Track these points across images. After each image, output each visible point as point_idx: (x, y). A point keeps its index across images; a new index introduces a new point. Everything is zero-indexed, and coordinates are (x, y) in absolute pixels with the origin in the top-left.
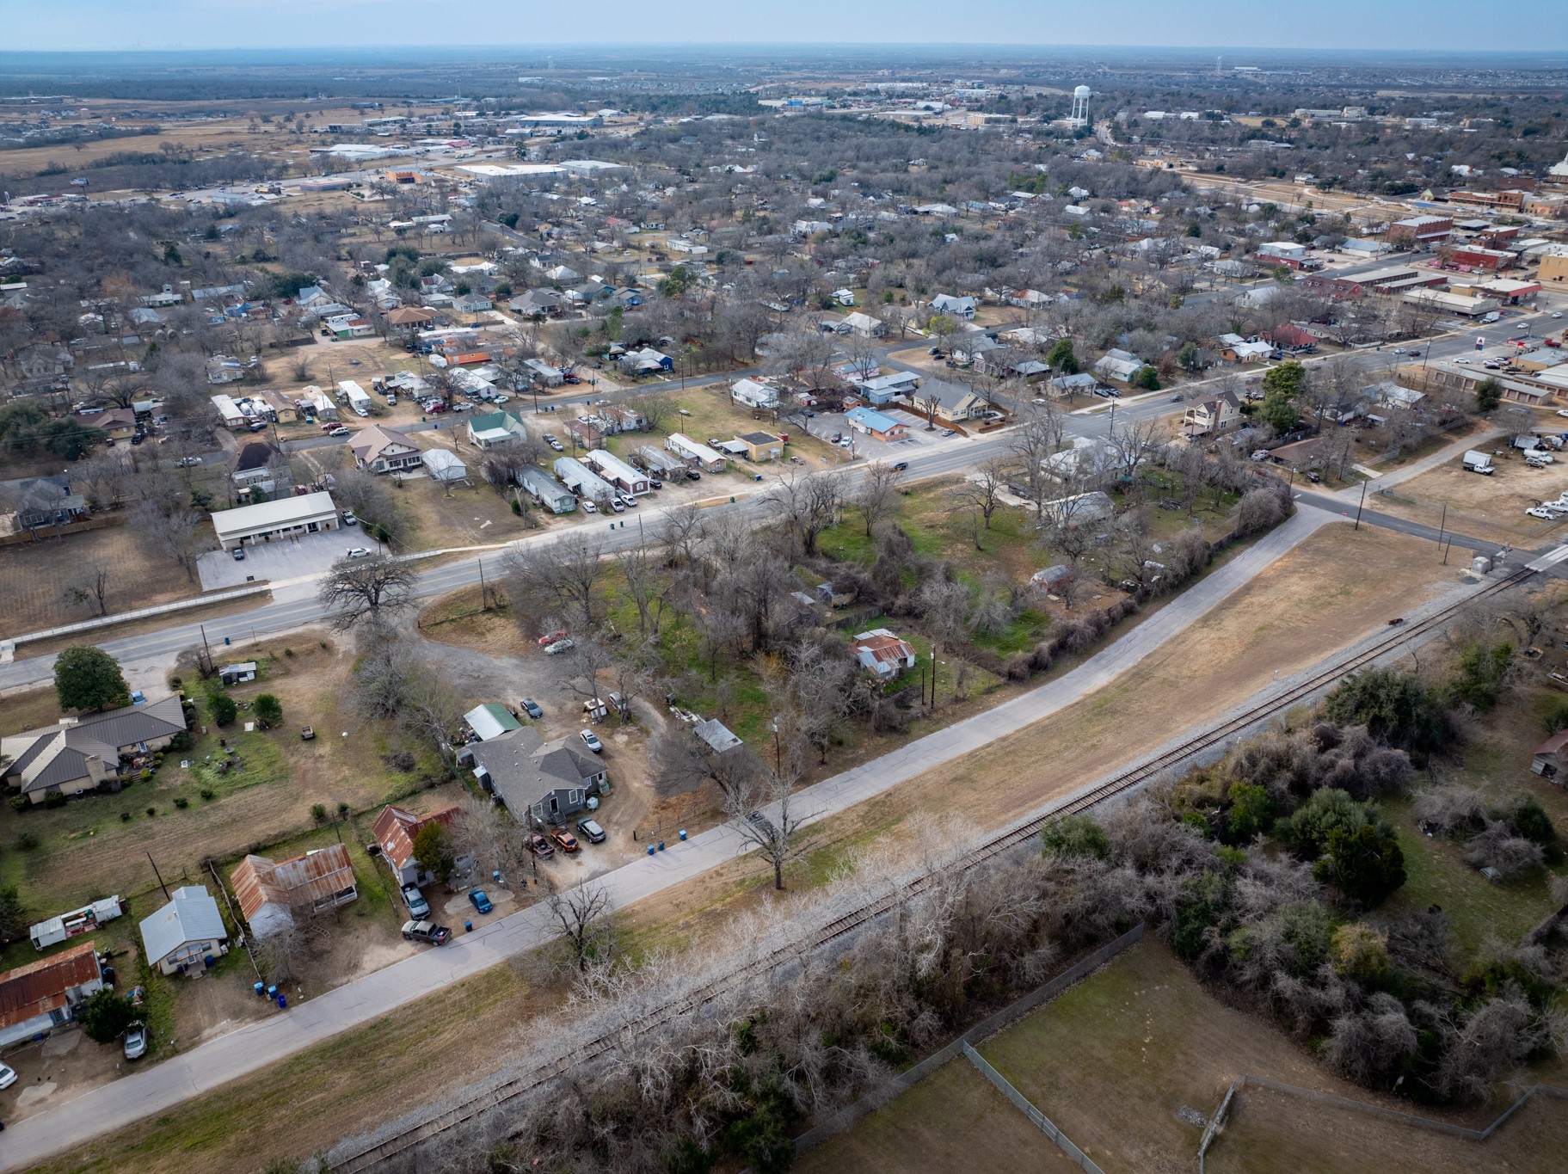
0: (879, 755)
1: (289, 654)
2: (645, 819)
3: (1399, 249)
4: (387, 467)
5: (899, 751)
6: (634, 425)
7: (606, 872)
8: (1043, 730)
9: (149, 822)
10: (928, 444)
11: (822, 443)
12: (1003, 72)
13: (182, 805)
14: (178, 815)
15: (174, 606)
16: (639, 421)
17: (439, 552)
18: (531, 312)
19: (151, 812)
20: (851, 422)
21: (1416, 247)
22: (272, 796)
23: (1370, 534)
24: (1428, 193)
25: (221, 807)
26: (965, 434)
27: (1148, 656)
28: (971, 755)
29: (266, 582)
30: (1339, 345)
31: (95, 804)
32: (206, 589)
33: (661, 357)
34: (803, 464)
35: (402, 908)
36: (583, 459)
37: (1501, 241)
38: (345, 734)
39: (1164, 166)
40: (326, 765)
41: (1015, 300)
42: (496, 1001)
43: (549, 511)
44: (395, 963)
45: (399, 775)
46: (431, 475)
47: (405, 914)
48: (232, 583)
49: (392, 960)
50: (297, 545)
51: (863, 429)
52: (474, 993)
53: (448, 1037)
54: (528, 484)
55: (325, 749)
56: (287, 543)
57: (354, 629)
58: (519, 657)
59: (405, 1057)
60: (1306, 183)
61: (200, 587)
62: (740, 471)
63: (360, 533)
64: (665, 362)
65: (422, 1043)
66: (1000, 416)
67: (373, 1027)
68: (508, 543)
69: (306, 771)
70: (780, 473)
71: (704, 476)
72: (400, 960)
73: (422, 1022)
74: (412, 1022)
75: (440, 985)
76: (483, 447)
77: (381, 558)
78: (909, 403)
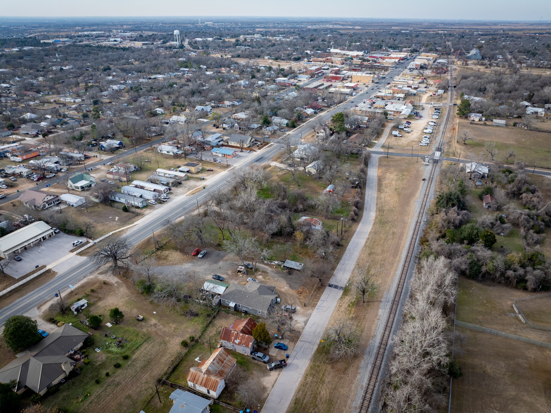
0: (343, 254)
1: (93, 291)
2: (299, 299)
3: (312, 77)
4: (47, 206)
5: (346, 252)
6: (133, 169)
7: (307, 320)
8: (374, 233)
9: (110, 379)
10: (247, 156)
11: (211, 163)
12: (125, 26)
13: (118, 366)
14: (119, 371)
15: (9, 289)
16: (135, 167)
17: (111, 233)
18: (34, 133)
19: (107, 375)
20: (214, 154)
21: (316, 76)
22: (153, 347)
23: (392, 158)
24: (306, 59)
25: (135, 360)
26: (255, 151)
27: (377, 205)
28: (365, 246)
29: (44, 266)
30: (327, 107)
31: (73, 383)
32: (17, 278)
33: (118, 142)
34: (212, 171)
35: (256, 362)
36: (131, 185)
37: (337, 72)
38: (154, 313)
39: (220, 56)
40: (161, 326)
41: (220, 105)
42: (323, 374)
43: (138, 207)
44: (276, 380)
45: (196, 319)
46: (69, 205)
47: (260, 363)
48: (28, 271)
49: (275, 380)
50: (43, 248)
51: (220, 155)
52: (313, 376)
53: (324, 393)
54: (119, 199)
55: (153, 321)
56: (36, 248)
57: (110, 273)
58: (190, 262)
59: (320, 406)
60: (269, 59)
61: (13, 278)
62: (193, 178)
63: (66, 235)
64: (120, 144)
65: (318, 399)
66: (259, 143)
67: (295, 404)
68: (135, 223)
69: (156, 332)
70: (208, 175)
71: (183, 182)
72: (277, 378)
73: (309, 393)
74: (306, 395)
75: (300, 380)
76: (80, 190)
77: (88, 242)
78: (226, 144)
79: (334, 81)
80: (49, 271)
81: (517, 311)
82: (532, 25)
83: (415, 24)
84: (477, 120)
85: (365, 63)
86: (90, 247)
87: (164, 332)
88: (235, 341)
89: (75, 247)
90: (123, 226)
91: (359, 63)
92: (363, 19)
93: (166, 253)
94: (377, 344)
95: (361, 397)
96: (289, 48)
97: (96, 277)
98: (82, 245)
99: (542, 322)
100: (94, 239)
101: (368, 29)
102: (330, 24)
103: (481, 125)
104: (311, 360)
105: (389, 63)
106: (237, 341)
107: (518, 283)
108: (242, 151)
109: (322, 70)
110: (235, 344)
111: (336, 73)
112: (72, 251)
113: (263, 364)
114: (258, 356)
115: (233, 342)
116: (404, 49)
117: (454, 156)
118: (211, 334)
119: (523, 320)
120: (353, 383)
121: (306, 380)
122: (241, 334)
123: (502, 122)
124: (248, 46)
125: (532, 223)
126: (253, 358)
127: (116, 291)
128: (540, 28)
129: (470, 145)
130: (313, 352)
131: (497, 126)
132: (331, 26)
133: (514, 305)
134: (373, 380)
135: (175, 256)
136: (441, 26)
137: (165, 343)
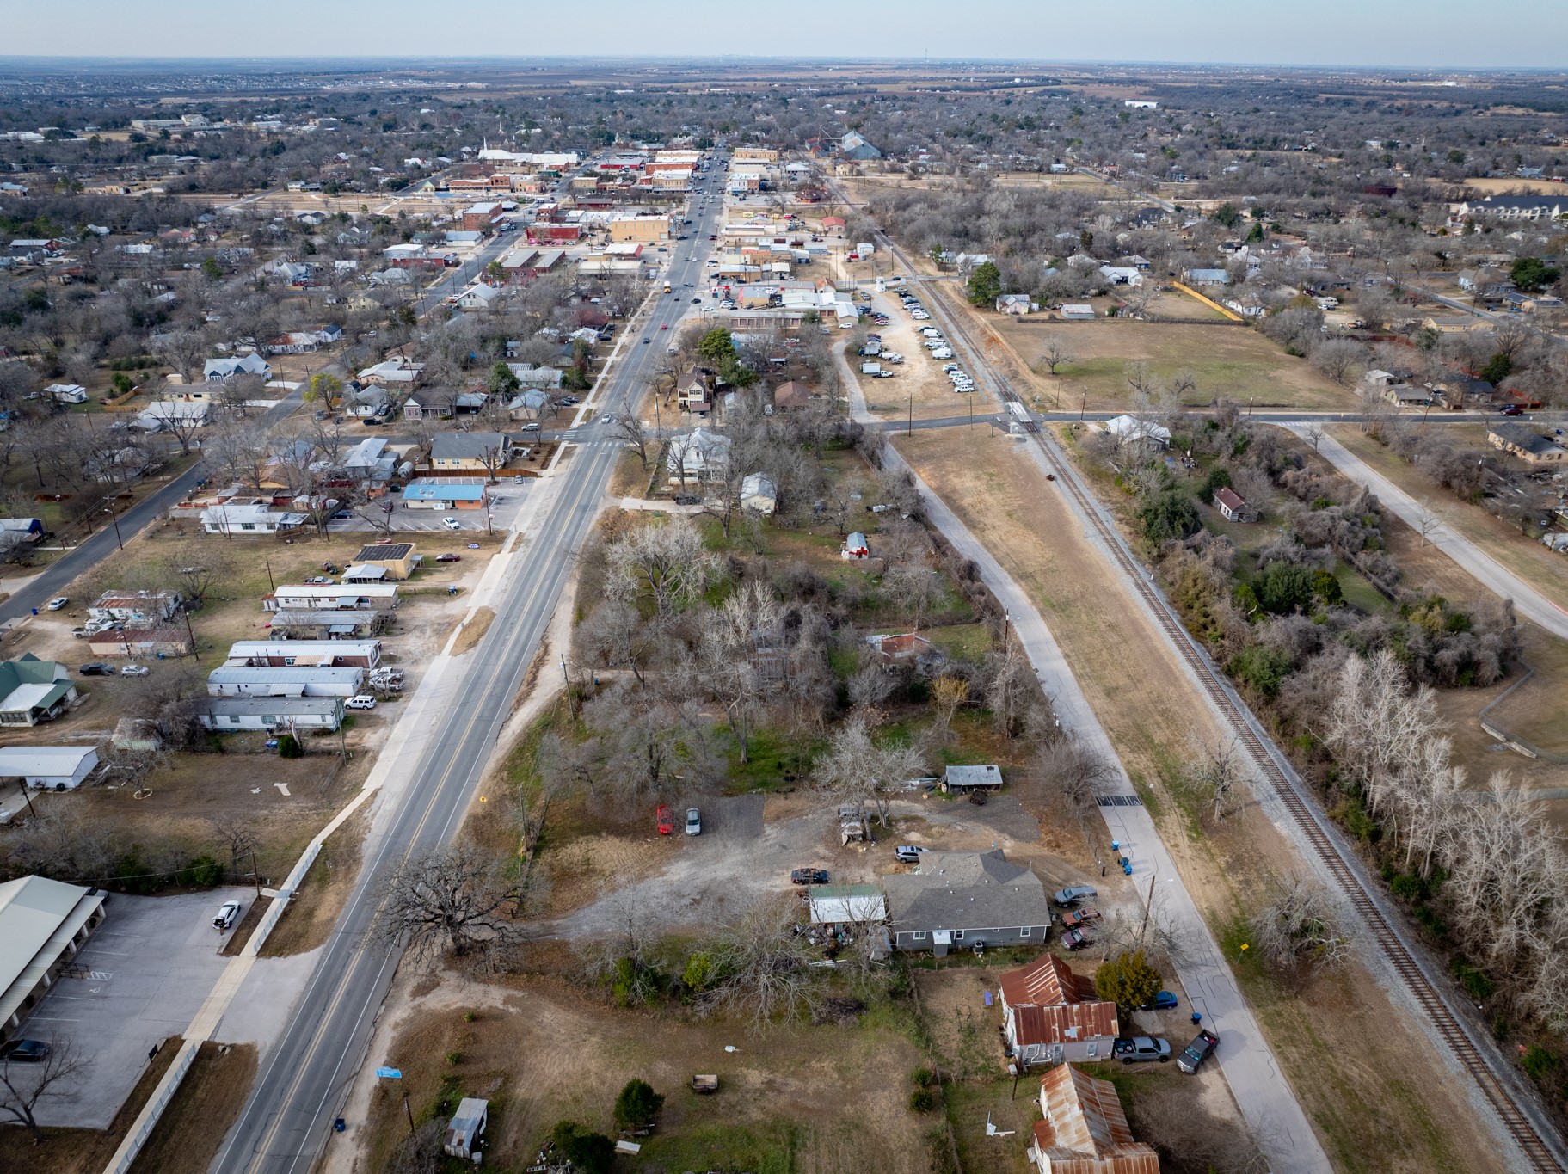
1: (458, 1059)
3: (486, 236)
6: (172, 606)
10: (526, 496)
16: (176, 600)
17: (316, 845)
20: (415, 505)
21: (496, 232)
23: (923, 436)
24: (425, 185)
26: (535, 475)
27: (1000, 563)
29: (174, 1042)
32: (101, 1123)
33: (26, 523)
34: (457, 559)
35: (1141, 1067)
36: (228, 663)
37: (555, 216)
38: (729, 1049)
39: (121, 191)
40: (794, 1083)
41: (278, 348)
42: (1308, 1028)
43: (324, 732)
44: (1230, 1092)
45: (868, 1018)
46: (42, 789)
47: (1148, 1066)
48: (127, 1083)
49: (1224, 1091)
50: (96, 975)
51: (440, 507)
52: (1292, 1041)
53: (1358, 1072)
54: (234, 719)
55: (755, 1077)
56: (70, 984)
57: (451, 978)
58: (679, 858)
59: (1382, 1109)
60: (303, 190)
61: (81, 1131)
62: (416, 594)
63: (149, 901)
64: (35, 527)
65: (1361, 1094)
66: (527, 450)
67: (1326, 1129)
68: (369, 787)
69: (794, 1105)
70: (460, 576)
71: (400, 615)
72: (1227, 1086)
73: (1326, 1089)
74: (1323, 1096)
75: (1274, 1064)
76: (29, 723)
77: (262, 904)
78: (426, 468)
79: (560, 241)
80: (207, 1052)
81: (1500, 737)
82: (900, 67)
83: (625, 71)
84: (1023, 310)
85: (610, 185)
86: (285, 915)
87: (818, 1094)
88: (1067, 1033)
89: (228, 935)
90: (335, 811)
91: (594, 186)
92: (467, 60)
93: (574, 851)
94: (1352, 907)
95: (1447, 1046)
96: (342, 155)
97: (418, 1010)
98: (249, 918)
99: (1555, 745)
100: (276, 883)
101: (517, 89)
102: (386, 78)
103: (1043, 321)
104: (1250, 1006)
105: (677, 181)
106: (1072, 1032)
107: (1460, 671)
108: (495, 483)
109: (505, 214)
110: (1070, 1040)
111: (553, 219)
112: (232, 949)
113: (1159, 1065)
114: (1142, 1051)
115: (1063, 1038)
116: (677, 140)
117: (1058, 407)
118: (954, 1045)
119: (1527, 753)
120: (1399, 1021)
121: (1287, 1059)
122: (1076, 1007)
123: (1085, 309)
124: (189, 153)
125: (1362, 535)
126: (1128, 1061)
127: (536, 1030)
128: (929, 75)
129: (1066, 374)
130: (1234, 985)
131: (1081, 320)
132: (393, 84)
133: (1484, 726)
134: (1428, 995)
135: (609, 851)
136: (694, 73)
137: (857, 1127)
